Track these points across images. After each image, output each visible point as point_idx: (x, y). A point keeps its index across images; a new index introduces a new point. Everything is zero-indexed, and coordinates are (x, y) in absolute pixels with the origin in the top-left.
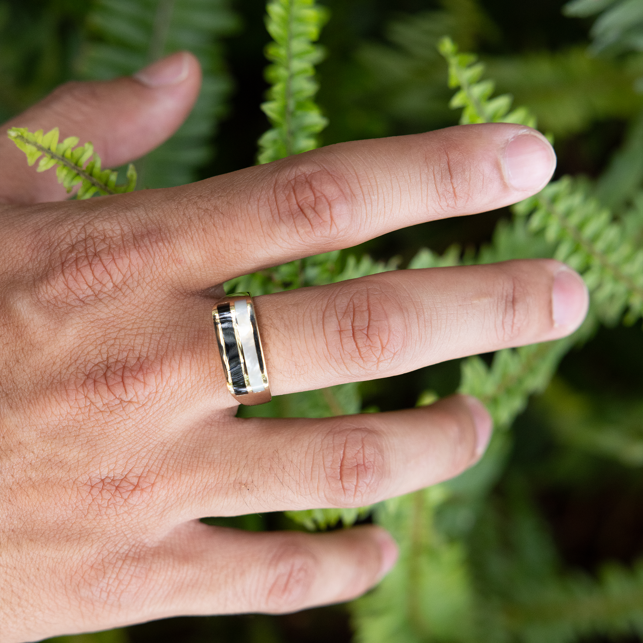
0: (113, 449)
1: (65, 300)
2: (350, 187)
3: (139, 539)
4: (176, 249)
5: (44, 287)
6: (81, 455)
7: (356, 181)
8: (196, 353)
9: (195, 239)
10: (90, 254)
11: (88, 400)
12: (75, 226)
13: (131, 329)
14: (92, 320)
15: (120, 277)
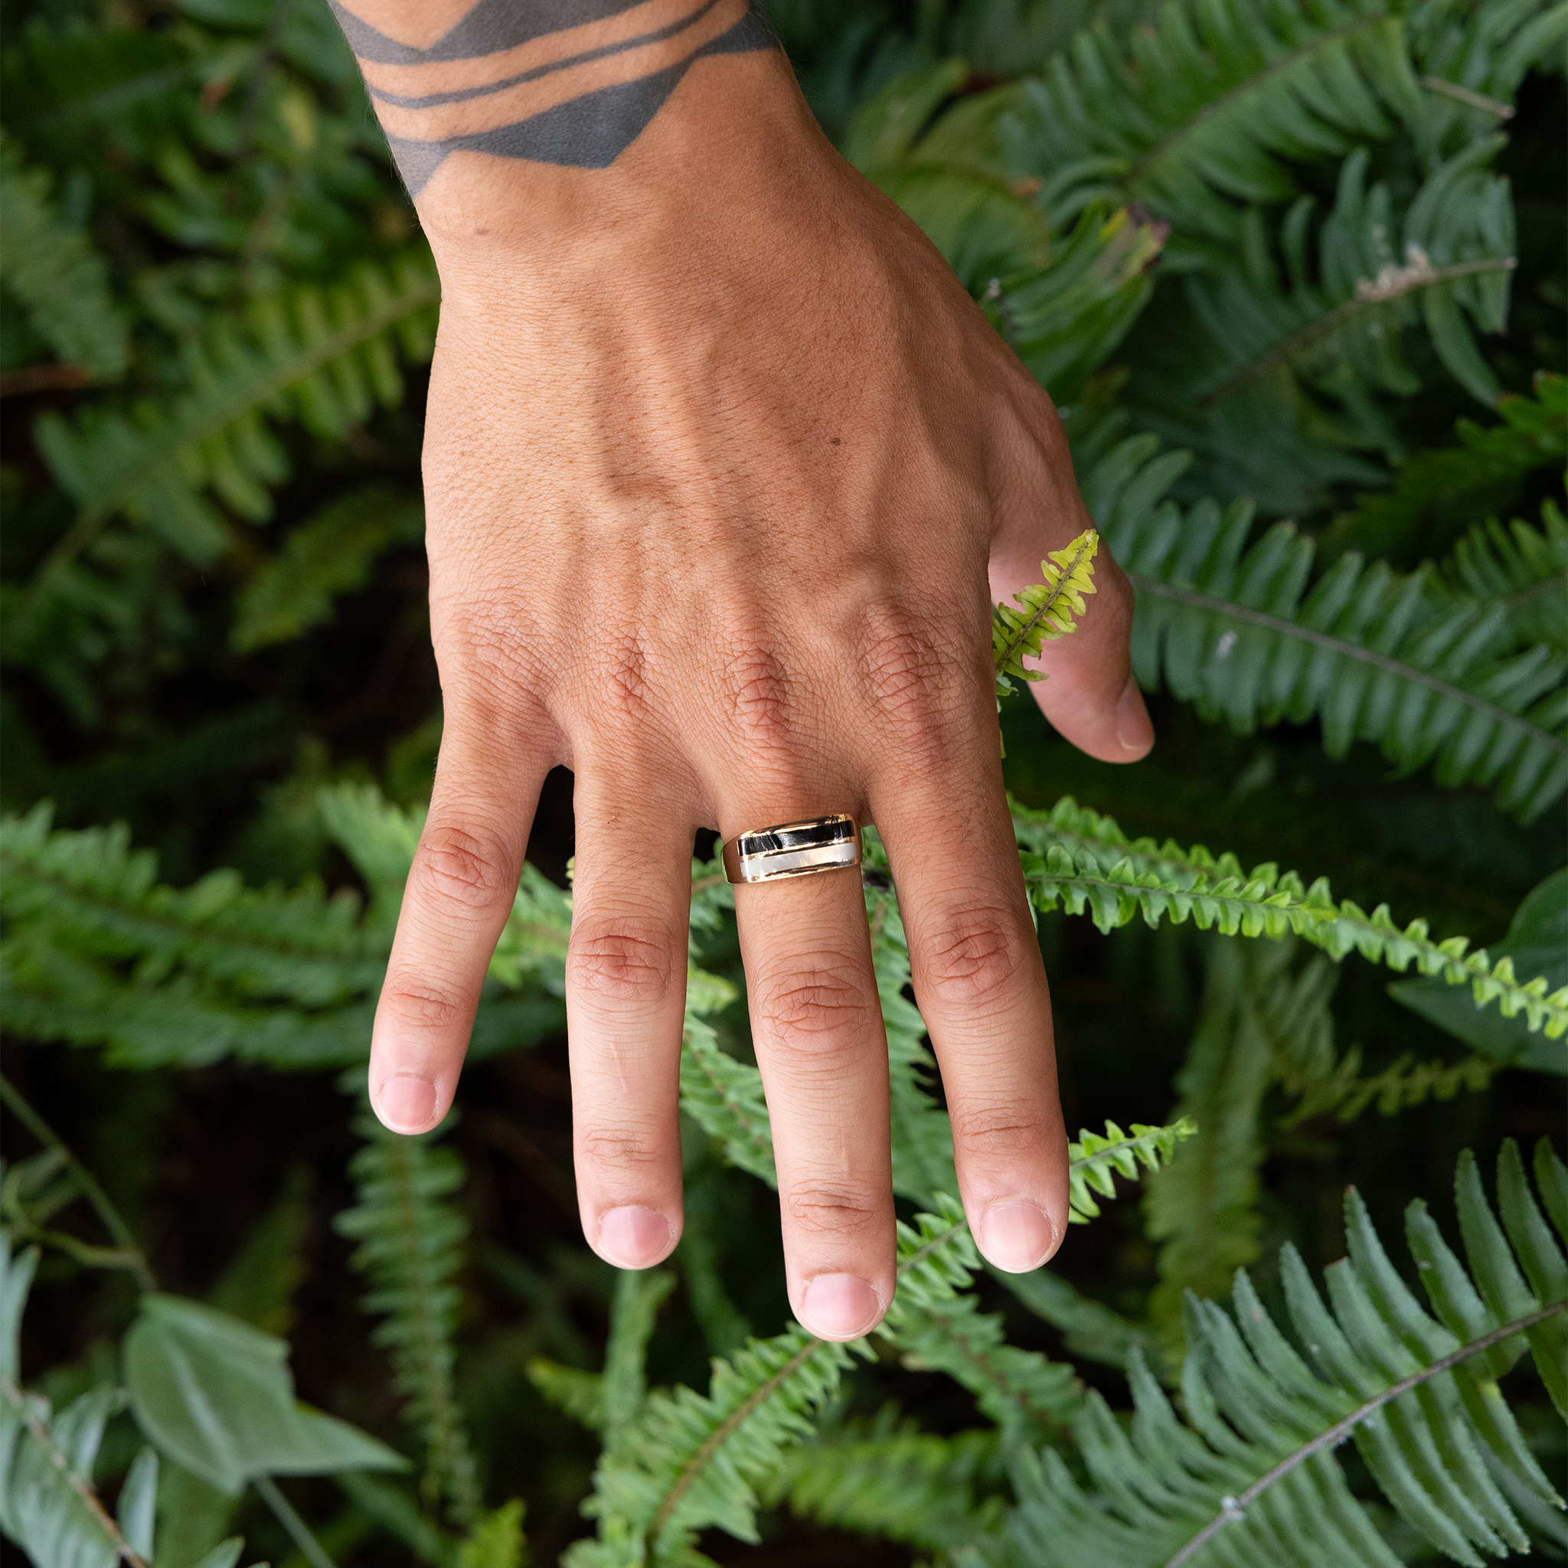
0: (678, 673)
1: (865, 636)
2: (989, 1002)
3: (562, 684)
4: (920, 780)
5: (883, 611)
6: (673, 635)
7: (997, 1010)
8: (791, 791)
9: (931, 805)
10: (920, 670)
11: (740, 654)
12: (958, 649)
13: (824, 713)
14: (839, 668)
15: (889, 707)
